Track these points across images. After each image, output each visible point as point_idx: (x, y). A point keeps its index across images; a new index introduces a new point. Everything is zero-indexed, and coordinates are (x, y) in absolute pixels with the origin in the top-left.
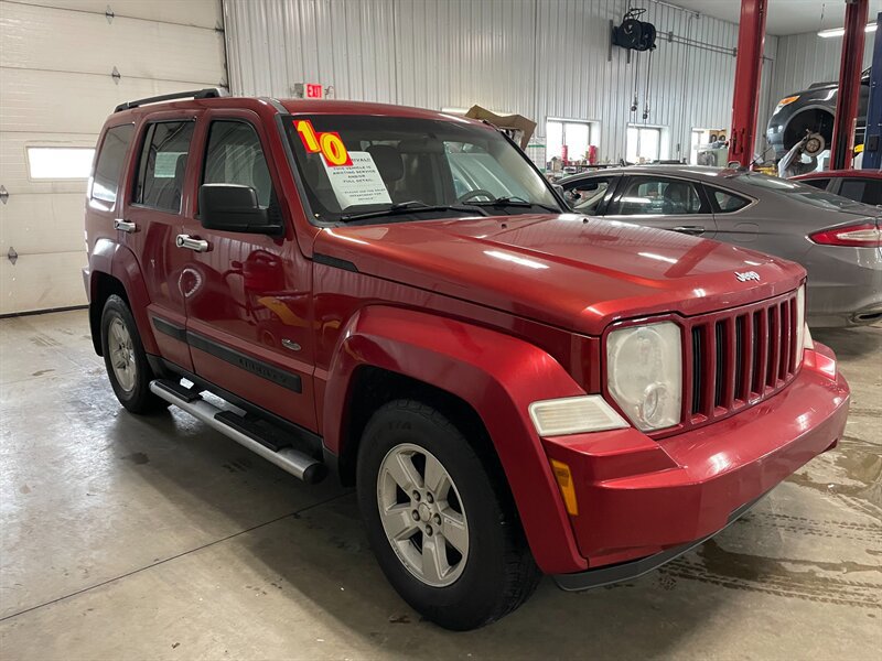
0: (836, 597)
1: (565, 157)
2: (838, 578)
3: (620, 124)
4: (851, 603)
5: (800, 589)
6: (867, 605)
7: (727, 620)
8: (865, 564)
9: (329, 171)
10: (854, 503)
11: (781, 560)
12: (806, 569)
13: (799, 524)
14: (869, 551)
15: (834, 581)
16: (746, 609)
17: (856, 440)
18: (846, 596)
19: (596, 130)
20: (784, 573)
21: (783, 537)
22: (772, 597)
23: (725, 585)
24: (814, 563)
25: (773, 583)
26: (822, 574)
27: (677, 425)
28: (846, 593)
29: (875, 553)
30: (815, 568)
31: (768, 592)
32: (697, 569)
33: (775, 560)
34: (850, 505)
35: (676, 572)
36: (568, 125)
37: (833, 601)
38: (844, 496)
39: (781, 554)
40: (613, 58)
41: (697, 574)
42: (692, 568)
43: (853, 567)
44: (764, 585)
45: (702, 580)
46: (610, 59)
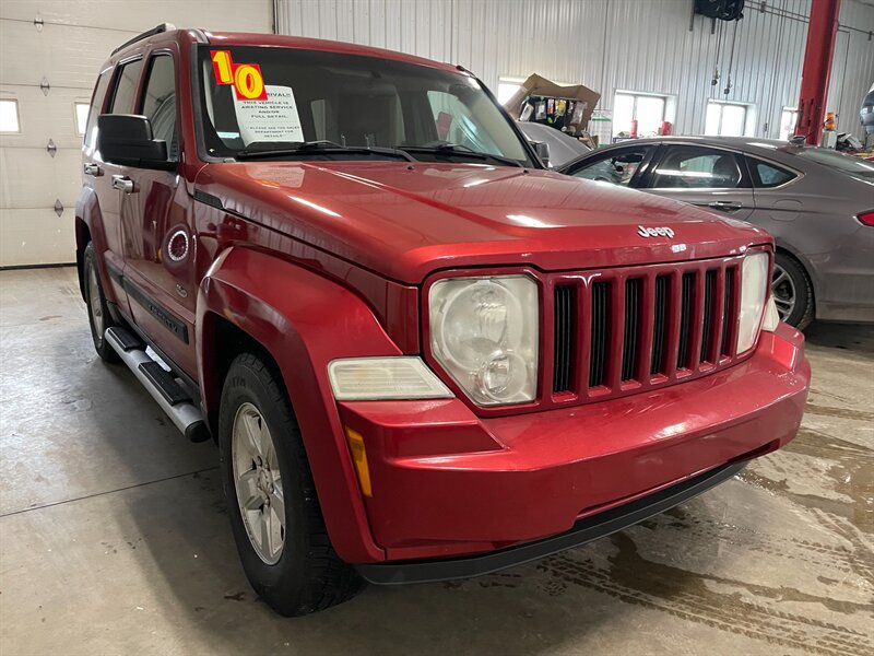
0: (754, 628)
1: (635, 133)
2: (766, 606)
3: (699, 100)
4: (769, 638)
5: (712, 613)
6: (789, 643)
7: (604, 639)
8: (810, 593)
9: (238, 104)
10: (828, 519)
11: (705, 576)
12: (730, 590)
13: (748, 538)
14: (821, 579)
15: (760, 609)
16: (635, 629)
17: (864, 448)
18: (767, 629)
19: (671, 106)
20: (702, 591)
21: (720, 550)
22: (673, 619)
23: (623, 598)
24: (744, 585)
25: (683, 602)
26: (748, 598)
27: (533, 402)
28: (768, 625)
29: (828, 581)
30: (743, 590)
31: (671, 612)
32: (599, 576)
33: (699, 576)
34: (822, 522)
35: (571, 575)
36: (640, 99)
37: (749, 634)
38: (819, 512)
39: (708, 570)
40: (695, 27)
41: (596, 581)
42: (593, 574)
43: (793, 594)
44: (671, 603)
45: (598, 589)
46: (691, 29)
